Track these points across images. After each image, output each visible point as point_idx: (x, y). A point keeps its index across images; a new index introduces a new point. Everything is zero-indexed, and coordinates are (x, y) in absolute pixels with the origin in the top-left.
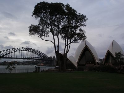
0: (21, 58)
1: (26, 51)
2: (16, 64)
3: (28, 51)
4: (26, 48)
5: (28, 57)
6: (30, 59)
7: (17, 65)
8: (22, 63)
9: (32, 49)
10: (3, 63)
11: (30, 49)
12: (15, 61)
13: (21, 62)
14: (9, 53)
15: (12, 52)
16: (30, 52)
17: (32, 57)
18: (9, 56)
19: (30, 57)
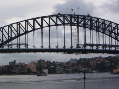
0: (57, 50)
1: (71, 24)
2: (46, 71)
3: (78, 26)
4: (71, 16)
5: (78, 45)
6: (84, 51)
7: (50, 72)
8: (65, 68)
9: (91, 19)
10: (6, 66)
11: (84, 18)
12: (40, 62)
13: (61, 65)
14: (19, 35)
15: (26, 32)
16: (84, 27)
17: (91, 45)
18: (19, 45)
19: (85, 45)
